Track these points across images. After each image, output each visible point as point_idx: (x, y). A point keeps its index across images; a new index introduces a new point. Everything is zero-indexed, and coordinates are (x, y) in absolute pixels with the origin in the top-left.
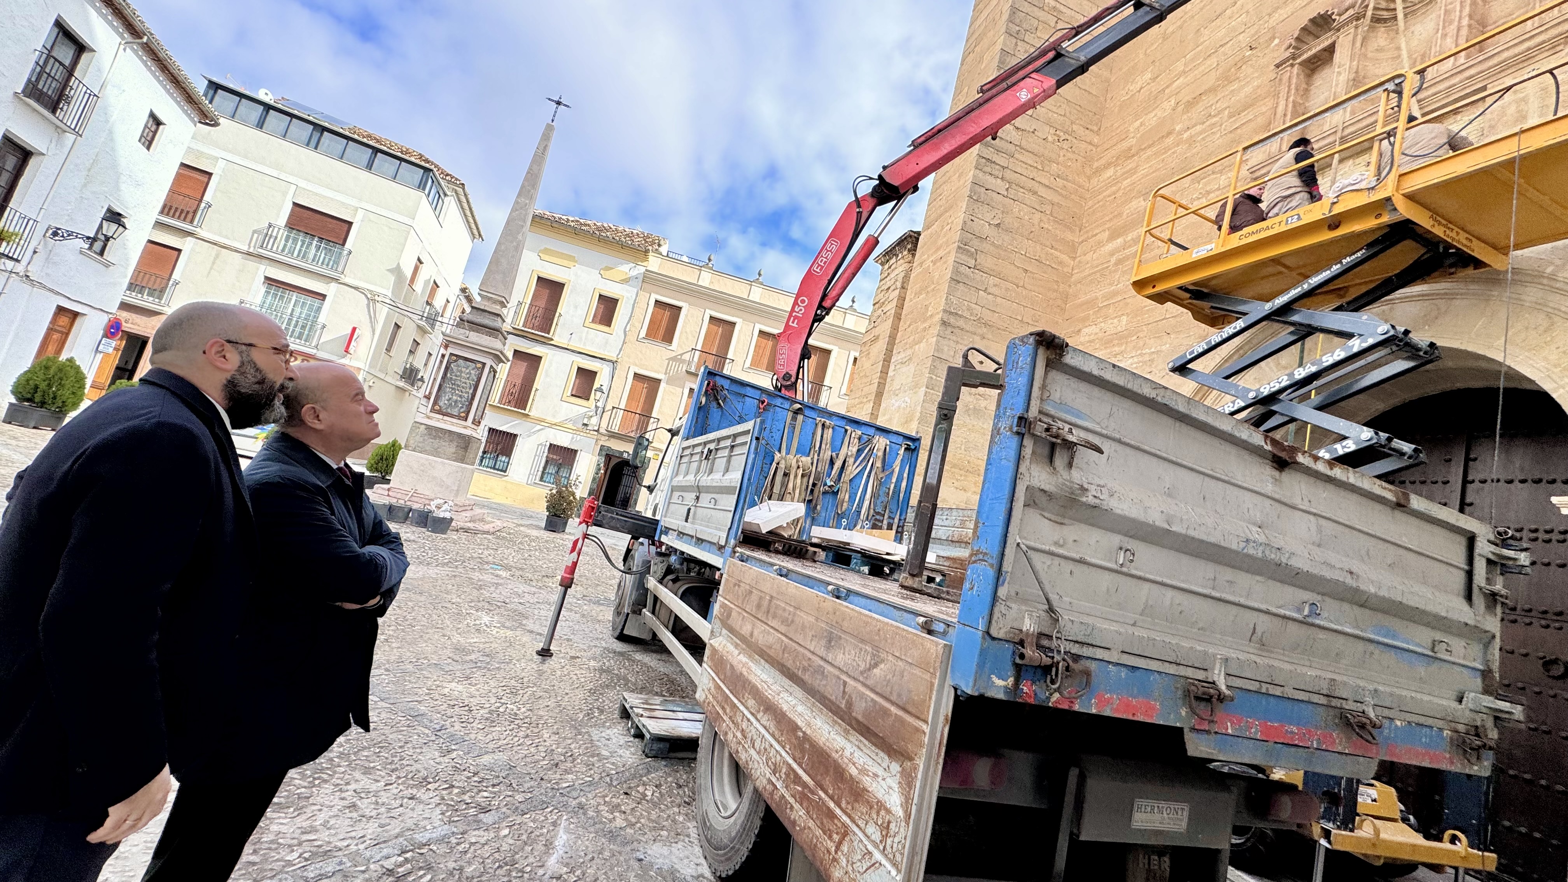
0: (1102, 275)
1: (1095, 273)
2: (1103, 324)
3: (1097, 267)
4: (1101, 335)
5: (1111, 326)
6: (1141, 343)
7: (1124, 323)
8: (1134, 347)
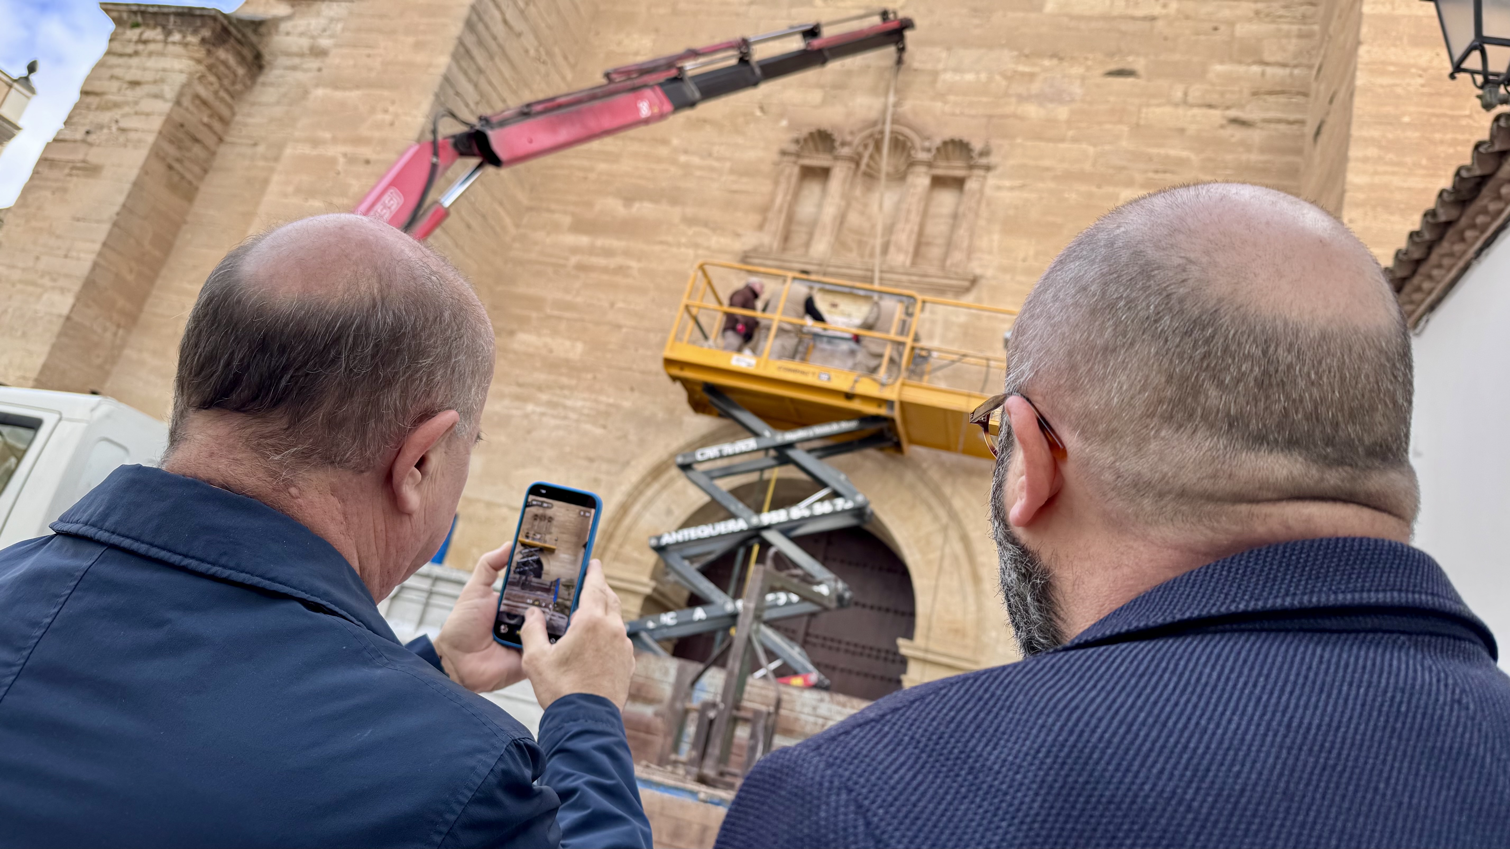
2: (549, 339)
4: (544, 352)
5: (561, 347)
6: (598, 387)
7: (579, 351)
8: (588, 388)
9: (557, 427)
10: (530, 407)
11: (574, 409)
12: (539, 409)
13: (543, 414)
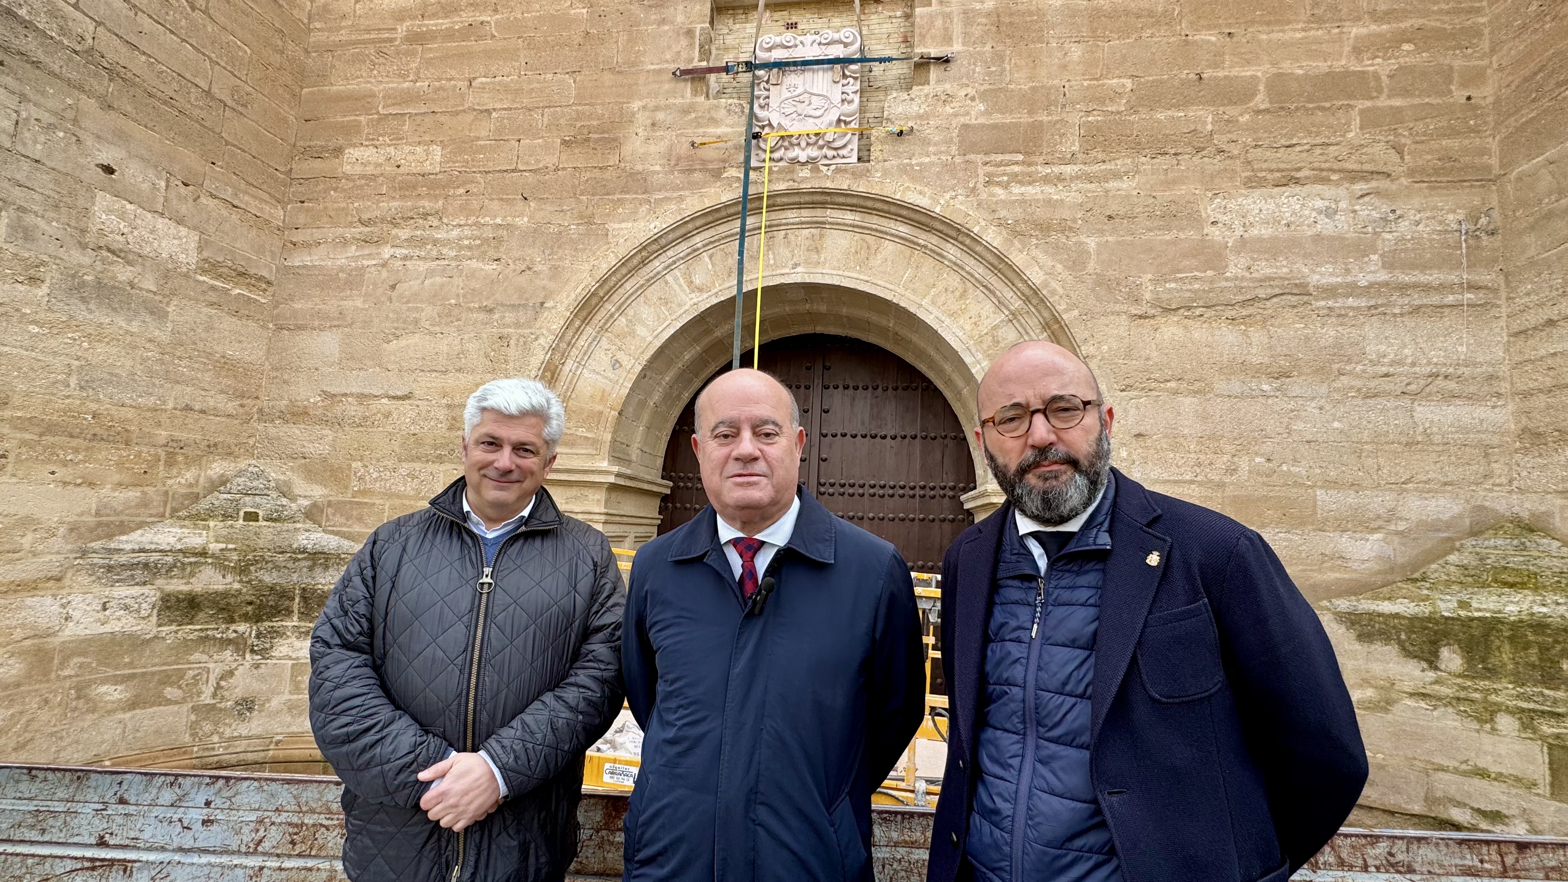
0: (380, 52)
1: (364, 42)
2: (391, 150)
3: (368, 31)
4: (389, 169)
5: (410, 158)
6: (475, 204)
7: (438, 158)
8: (462, 208)
9: (430, 273)
10: (387, 252)
11: (447, 243)
12: (400, 252)
13: (405, 258)
